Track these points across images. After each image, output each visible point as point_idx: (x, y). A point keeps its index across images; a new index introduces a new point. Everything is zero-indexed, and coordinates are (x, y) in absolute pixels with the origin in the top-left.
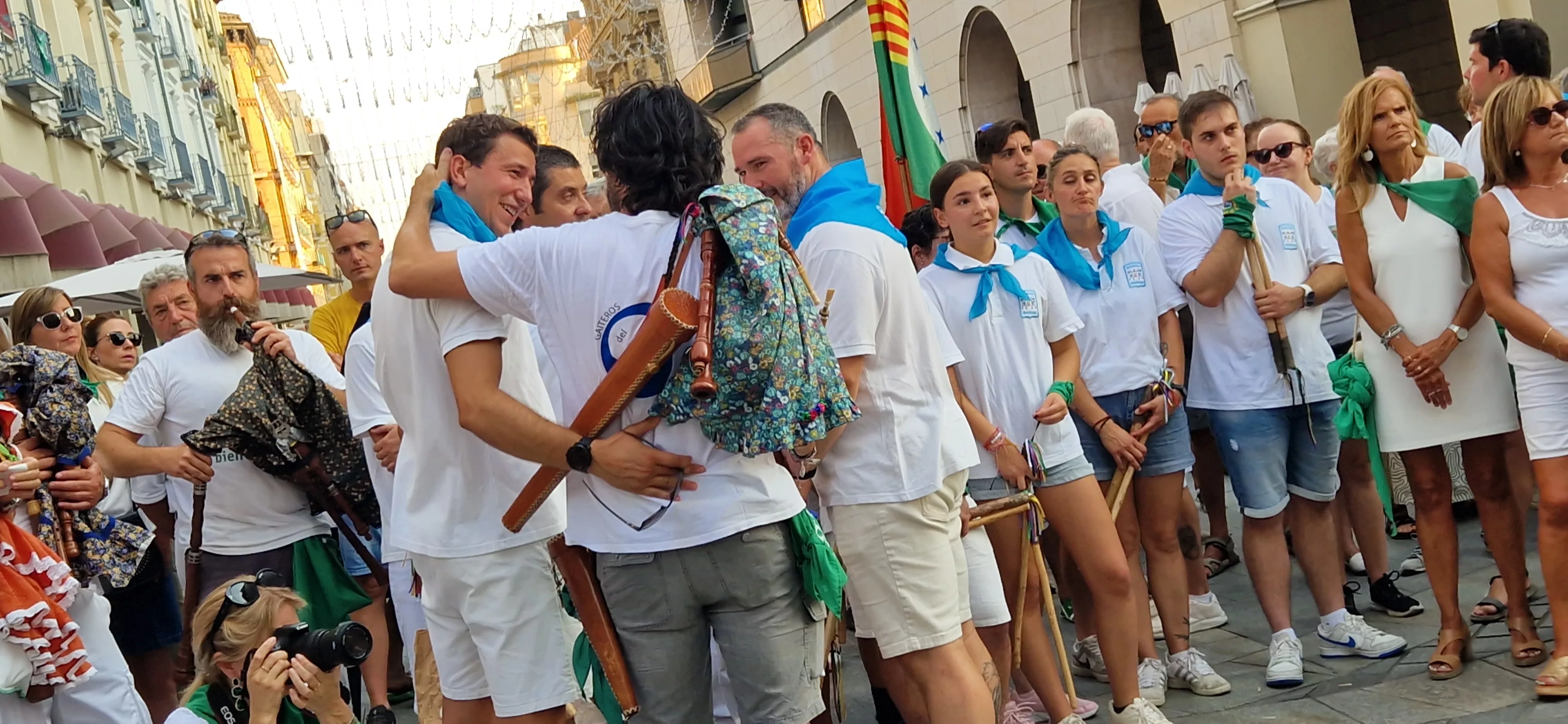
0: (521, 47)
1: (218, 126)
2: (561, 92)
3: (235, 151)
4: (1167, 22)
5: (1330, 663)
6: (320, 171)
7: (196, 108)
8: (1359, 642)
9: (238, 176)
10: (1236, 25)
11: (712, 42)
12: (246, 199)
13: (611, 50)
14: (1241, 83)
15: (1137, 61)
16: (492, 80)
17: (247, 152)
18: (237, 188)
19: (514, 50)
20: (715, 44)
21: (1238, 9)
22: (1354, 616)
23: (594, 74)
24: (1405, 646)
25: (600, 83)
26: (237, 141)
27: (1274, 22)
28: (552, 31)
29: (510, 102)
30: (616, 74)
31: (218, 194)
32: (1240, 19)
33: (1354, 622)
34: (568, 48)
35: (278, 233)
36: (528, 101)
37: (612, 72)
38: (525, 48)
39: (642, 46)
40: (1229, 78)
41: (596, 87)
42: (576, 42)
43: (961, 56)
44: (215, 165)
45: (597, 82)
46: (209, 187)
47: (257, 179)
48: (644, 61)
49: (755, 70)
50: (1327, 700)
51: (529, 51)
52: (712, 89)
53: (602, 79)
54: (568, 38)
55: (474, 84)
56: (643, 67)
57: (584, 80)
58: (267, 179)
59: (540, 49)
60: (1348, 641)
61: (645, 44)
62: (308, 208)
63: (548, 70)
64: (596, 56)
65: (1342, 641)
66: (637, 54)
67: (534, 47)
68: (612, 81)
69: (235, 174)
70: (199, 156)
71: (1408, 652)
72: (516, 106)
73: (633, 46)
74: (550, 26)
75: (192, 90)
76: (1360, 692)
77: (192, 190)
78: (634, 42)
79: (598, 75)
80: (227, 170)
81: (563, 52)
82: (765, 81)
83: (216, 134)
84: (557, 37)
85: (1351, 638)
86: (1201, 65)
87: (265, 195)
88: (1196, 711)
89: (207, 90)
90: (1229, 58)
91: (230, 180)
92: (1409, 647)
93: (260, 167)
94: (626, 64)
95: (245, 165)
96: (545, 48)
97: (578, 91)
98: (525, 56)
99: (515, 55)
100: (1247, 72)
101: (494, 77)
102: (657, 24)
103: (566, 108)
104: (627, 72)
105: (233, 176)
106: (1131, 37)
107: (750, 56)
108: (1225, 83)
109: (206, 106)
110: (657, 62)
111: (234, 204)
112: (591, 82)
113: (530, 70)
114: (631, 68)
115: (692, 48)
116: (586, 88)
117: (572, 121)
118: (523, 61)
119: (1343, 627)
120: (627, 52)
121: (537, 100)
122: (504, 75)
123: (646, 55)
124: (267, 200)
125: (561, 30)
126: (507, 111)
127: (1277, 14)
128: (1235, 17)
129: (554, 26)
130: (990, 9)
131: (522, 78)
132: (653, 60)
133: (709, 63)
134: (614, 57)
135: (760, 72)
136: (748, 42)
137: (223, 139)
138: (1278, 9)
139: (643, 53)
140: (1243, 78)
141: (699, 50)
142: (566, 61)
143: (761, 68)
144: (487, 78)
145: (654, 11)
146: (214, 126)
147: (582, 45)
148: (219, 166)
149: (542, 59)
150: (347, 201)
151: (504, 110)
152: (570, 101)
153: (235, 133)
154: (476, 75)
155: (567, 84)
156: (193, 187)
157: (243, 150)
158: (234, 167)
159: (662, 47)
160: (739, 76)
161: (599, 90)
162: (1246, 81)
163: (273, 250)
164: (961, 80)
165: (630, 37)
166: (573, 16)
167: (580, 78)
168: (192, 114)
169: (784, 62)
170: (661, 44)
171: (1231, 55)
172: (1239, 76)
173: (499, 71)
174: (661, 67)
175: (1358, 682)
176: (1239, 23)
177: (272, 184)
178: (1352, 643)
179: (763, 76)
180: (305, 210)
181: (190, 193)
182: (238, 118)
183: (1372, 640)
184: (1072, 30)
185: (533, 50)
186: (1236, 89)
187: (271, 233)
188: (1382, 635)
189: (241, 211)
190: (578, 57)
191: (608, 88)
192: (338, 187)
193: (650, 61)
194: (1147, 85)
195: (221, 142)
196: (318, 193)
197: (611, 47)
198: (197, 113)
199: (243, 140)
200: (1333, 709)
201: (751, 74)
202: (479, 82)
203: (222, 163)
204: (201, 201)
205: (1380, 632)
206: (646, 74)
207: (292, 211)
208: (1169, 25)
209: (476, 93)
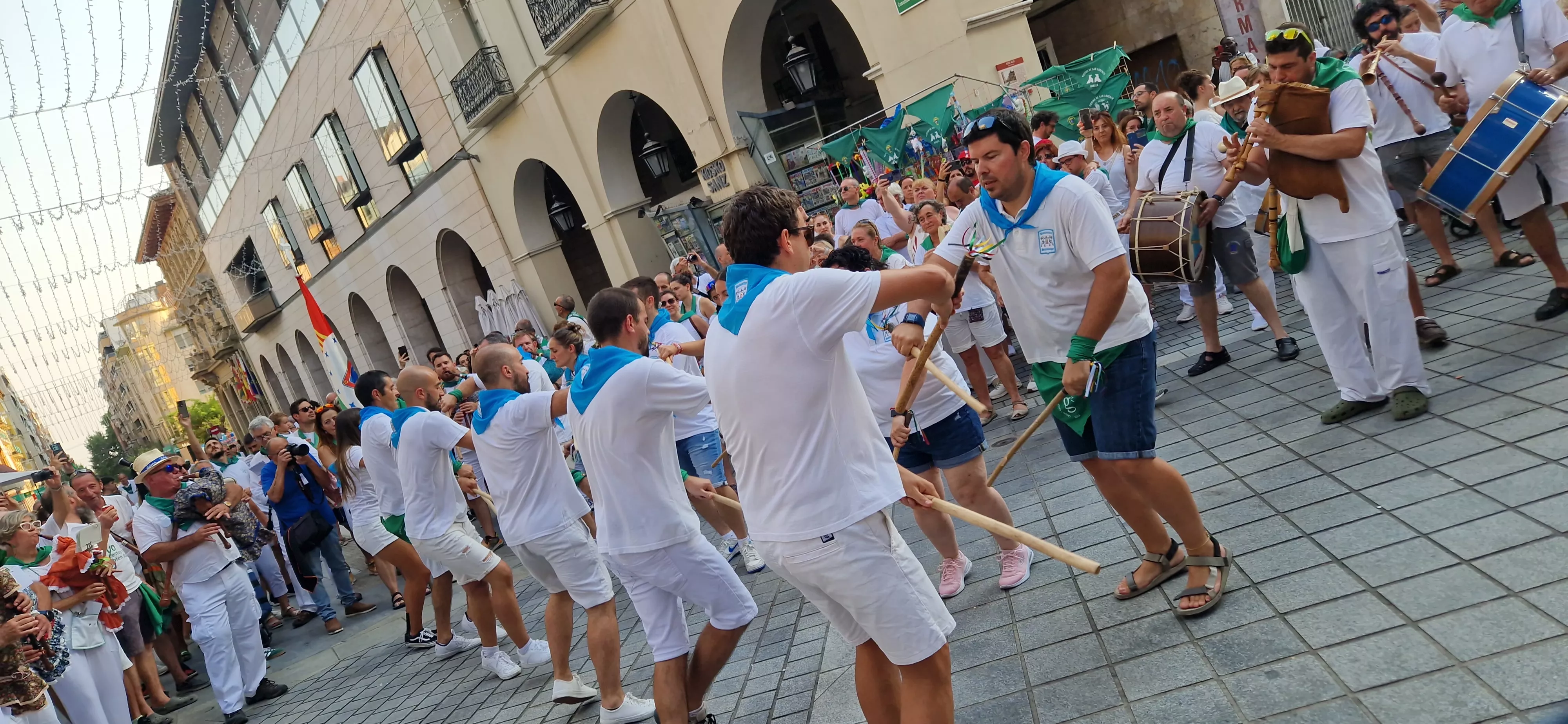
0: (128, 306)
2: (159, 328)
11: (249, 295)
13: (187, 302)
16: (113, 327)
19: (124, 308)
20: (251, 295)
23: (179, 314)
28: (148, 294)
30: (194, 317)
34: (160, 303)
36: (139, 335)
37: (191, 315)
38: (132, 306)
39: (207, 299)
41: (182, 323)
42: (164, 298)
45: (182, 320)
48: (210, 307)
49: (277, 306)
51: (134, 307)
52: (255, 318)
53: (185, 318)
54: (159, 297)
55: (101, 330)
56: (211, 311)
57: (173, 319)
59: (142, 305)
61: (210, 299)
63: (149, 316)
64: (179, 306)
66: (205, 304)
67: (137, 305)
68: (192, 319)
72: (132, 339)
73: (202, 300)
74: (145, 291)
78: (202, 298)
79: (181, 316)
81: (157, 304)
82: (284, 311)
84: (152, 297)
94: (199, 310)
96: (145, 303)
97: (170, 326)
98: (133, 310)
99: (126, 311)
101: (114, 325)
102: (214, 287)
103: (165, 335)
104: (201, 315)
107: (272, 299)
110: (218, 308)
112: (177, 320)
113: (137, 318)
114: (203, 313)
115: (238, 297)
116: (176, 324)
118: (131, 314)
120: (199, 304)
121: (145, 334)
122: (121, 323)
123: (212, 304)
125: (153, 292)
126: (127, 343)
129: (149, 290)
131: (133, 323)
132: (215, 306)
133: (249, 307)
134: (190, 307)
135: (281, 307)
136: (270, 291)
139: (209, 304)
141: (242, 299)
142: (159, 310)
143: (280, 304)
144: (109, 326)
145: (212, 281)
147: (168, 300)
149: (144, 310)
151: (124, 343)
152: (167, 332)
154: (102, 325)
155: (163, 322)
159: (220, 299)
160: (268, 310)
161: (184, 324)
165: (199, 295)
166: (159, 284)
167: (171, 318)
169: (291, 302)
173: (116, 321)
174: (222, 310)
179: (283, 309)
185: (137, 307)
190: (168, 307)
191: (189, 323)
197: (188, 300)
201: (275, 308)
202: (104, 329)
206: (213, 314)
209: (104, 335)
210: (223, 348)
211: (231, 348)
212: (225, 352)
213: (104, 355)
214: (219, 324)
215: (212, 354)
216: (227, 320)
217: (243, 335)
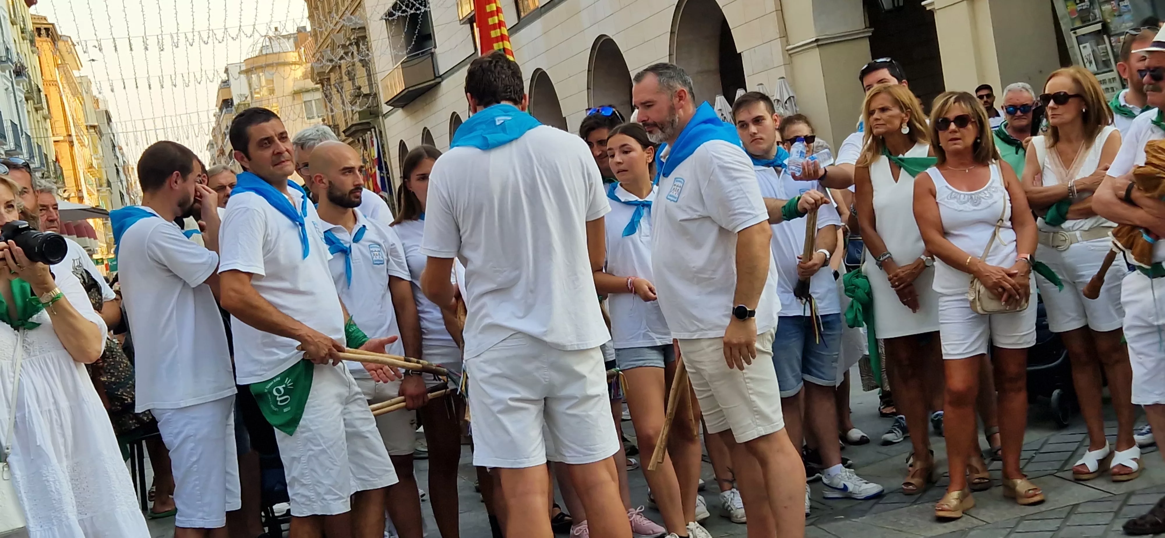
0: (261, 51)
1: (27, 100)
2: (290, 86)
3: (39, 119)
4: (738, 52)
5: (830, 502)
6: (104, 138)
7: (10, 85)
8: (851, 488)
9: (41, 138)
10: (787, 56)
11: (405, 52)
12: (46, 156)
13: (328, 54)
14: (789, 98)
15: (715, 80)
16: (238, 75)
17: (48, 121)
18: (39, 147)
19: (257, 53)
20: (407, 54)
21: (789, 45)
22: (847, 469)
23: (316, 72)
24: (883, 491)
25: (320, 80)
26: (41, 111)
27: (815, 56)
28: (285, 41)
29: (251, 93)
30: (332, 74)
31: (25, 151)
32: (790, 52)
33: (848, 474)
34: (296, 54)
35: (70, 182)
36: (265, 92)
37: (329, 72)
38: (264, 52)
39: (353, 53)
40: (781, 95)
41: (317, 83)
42: (303, 49)
43: (589, 71)
44: (23, 128)
45: (318, 79)
46: (18, 145)
47: (55, 142)
48: (354, 65)
49: (437, 75)
50: (825, 527)
51: (267, 54)
52: (404, 88)
53: (322, 78)
54: (297, 46)
55: (224, 77)
56: (353, 70)
57: (308, 78)
58: (63, 141)
59: (276, 53)
60: (842, 487)
61: (355, 53)
62: (94, 165)
63: (281, 69)
64: (318, 59)
65: (838, 487)
66: (349, 59)
67: (271, 52)
68: (329, 79)
69: (38, 136)
70: (11, 121)
71: (884, 496)
72: (256, 96)
73: (346, 53)
74: (284, 37)
75: (7, 72)
76: (848, 522)
77: (5, 147)
78: (347, 51)
79: (319, 74)
80: (32, 133)
81: (293, 56)
82: (443, 83)
83: (25, 105)
84: (289, 45)
85: (844, 485)
86: (761, 84)
87: (61, 153)
88: (733, 533)
89: (19, 72)
90: (782, 80)
91: (34, 141)
92: (885, 492)
93: (58, 132)
94: (340, 67)
95: (47, 130)
96: (279, 52)
97: (303, 86)
98: (264, 58)
99: (256, 57)
100: (794, 91)
101: (239, 73)
102: (365, 37)
103: (294, 97)
104: (341, 73)
105: (37, 138)
106: (712, 62)
107: (433, 65)
108: (778, 98)
109: (18, 84)
110: (363, 66)
111: (37, 160)
112: (313, 79)
113: (267, 69)
114: (344, 71)
115: (390, 56)
116: (310, 84)
117: (298, 107)
118: (262, 62)
119: (840, 477)
120: (342, 58)
121: (272, 91)
122: (248, 72)
123: (356, 60)
124: (62, 158)
125: (292, 40)
126: (249, 99)
127: (817, 49)
128: (787, 50)
129: (288, 37)
130: (611, 37)
131: (261, 74)
132: (360, 64)
133: (402, 68)
134: (331, 61)
135: (440, 77)
136: (432, 54)
137: (30, 110)
138: (818, 46)
139: (353, 58)
140: (791, 95)
141: (396, 58)
142: (295, 63)
143: (441, 73)
144: (234, 72)
145: (363, 29)
146: (24, 100)
147: (307, 52)
148: (26, 129)
149: (276, 61)
150: (124, 162)
151: (246, 98)
152: (297, 93)
153: (40, 105)
154: (226, 71)
155: (295, 80)
156: (5, 145)
157: (45, 118)
158: (37, 130)
159: (368, 55)
160: (424, 78)
161: (319, 86)
162: (793, 97)
163: (66, 195)
164: (588, 88)
165: (344, 46)
166: (301, 30)
167: (305, 77)
168: (6, 89)
169: (458, 70)
170: (367, 52)
171: (783, 78)
172: (789, 94)
173: (244, 68)
174: (366, 69)
175: (848, 514)
176: (790, 55)
177: (67, 145)
178: (845, 488)
179: (443, 80)
180: (91, 166)
181: (3, 148)
182: (43, 94)
183: (860, 487)
184: (670, 55)
185: (270, 54)
186: (786, 102)
187: (64, 182)
188: (866, 483)
189: (42, 164)
190: (304, 60)
191: (326, 83)
192: (117, 149)
193: (359, 65)
194: (723, 97)
195: (28, 112)
196: (102, 155)
197: (329, 52)
198: (11, 89)
199: (46, 111)
200: (829, 533)
201: (433, 78)
202: (228, 76)
203: (28, 127)
204: (11, 155)
205: (866, 481)
206: (355, 75)
207: (81, 168)
208: (740, 54)
209: (226, 84)
210: (359, 122)
211: (369, 123)
212: (360, 127)
213: (221, 109)
214: (359, 88)
215: (343, 128)
216: (370, 85)
217: (386, 109)
